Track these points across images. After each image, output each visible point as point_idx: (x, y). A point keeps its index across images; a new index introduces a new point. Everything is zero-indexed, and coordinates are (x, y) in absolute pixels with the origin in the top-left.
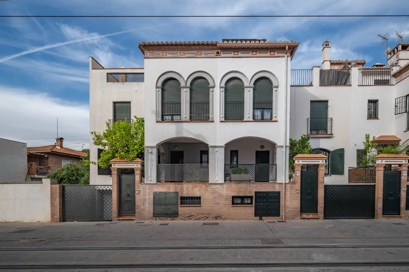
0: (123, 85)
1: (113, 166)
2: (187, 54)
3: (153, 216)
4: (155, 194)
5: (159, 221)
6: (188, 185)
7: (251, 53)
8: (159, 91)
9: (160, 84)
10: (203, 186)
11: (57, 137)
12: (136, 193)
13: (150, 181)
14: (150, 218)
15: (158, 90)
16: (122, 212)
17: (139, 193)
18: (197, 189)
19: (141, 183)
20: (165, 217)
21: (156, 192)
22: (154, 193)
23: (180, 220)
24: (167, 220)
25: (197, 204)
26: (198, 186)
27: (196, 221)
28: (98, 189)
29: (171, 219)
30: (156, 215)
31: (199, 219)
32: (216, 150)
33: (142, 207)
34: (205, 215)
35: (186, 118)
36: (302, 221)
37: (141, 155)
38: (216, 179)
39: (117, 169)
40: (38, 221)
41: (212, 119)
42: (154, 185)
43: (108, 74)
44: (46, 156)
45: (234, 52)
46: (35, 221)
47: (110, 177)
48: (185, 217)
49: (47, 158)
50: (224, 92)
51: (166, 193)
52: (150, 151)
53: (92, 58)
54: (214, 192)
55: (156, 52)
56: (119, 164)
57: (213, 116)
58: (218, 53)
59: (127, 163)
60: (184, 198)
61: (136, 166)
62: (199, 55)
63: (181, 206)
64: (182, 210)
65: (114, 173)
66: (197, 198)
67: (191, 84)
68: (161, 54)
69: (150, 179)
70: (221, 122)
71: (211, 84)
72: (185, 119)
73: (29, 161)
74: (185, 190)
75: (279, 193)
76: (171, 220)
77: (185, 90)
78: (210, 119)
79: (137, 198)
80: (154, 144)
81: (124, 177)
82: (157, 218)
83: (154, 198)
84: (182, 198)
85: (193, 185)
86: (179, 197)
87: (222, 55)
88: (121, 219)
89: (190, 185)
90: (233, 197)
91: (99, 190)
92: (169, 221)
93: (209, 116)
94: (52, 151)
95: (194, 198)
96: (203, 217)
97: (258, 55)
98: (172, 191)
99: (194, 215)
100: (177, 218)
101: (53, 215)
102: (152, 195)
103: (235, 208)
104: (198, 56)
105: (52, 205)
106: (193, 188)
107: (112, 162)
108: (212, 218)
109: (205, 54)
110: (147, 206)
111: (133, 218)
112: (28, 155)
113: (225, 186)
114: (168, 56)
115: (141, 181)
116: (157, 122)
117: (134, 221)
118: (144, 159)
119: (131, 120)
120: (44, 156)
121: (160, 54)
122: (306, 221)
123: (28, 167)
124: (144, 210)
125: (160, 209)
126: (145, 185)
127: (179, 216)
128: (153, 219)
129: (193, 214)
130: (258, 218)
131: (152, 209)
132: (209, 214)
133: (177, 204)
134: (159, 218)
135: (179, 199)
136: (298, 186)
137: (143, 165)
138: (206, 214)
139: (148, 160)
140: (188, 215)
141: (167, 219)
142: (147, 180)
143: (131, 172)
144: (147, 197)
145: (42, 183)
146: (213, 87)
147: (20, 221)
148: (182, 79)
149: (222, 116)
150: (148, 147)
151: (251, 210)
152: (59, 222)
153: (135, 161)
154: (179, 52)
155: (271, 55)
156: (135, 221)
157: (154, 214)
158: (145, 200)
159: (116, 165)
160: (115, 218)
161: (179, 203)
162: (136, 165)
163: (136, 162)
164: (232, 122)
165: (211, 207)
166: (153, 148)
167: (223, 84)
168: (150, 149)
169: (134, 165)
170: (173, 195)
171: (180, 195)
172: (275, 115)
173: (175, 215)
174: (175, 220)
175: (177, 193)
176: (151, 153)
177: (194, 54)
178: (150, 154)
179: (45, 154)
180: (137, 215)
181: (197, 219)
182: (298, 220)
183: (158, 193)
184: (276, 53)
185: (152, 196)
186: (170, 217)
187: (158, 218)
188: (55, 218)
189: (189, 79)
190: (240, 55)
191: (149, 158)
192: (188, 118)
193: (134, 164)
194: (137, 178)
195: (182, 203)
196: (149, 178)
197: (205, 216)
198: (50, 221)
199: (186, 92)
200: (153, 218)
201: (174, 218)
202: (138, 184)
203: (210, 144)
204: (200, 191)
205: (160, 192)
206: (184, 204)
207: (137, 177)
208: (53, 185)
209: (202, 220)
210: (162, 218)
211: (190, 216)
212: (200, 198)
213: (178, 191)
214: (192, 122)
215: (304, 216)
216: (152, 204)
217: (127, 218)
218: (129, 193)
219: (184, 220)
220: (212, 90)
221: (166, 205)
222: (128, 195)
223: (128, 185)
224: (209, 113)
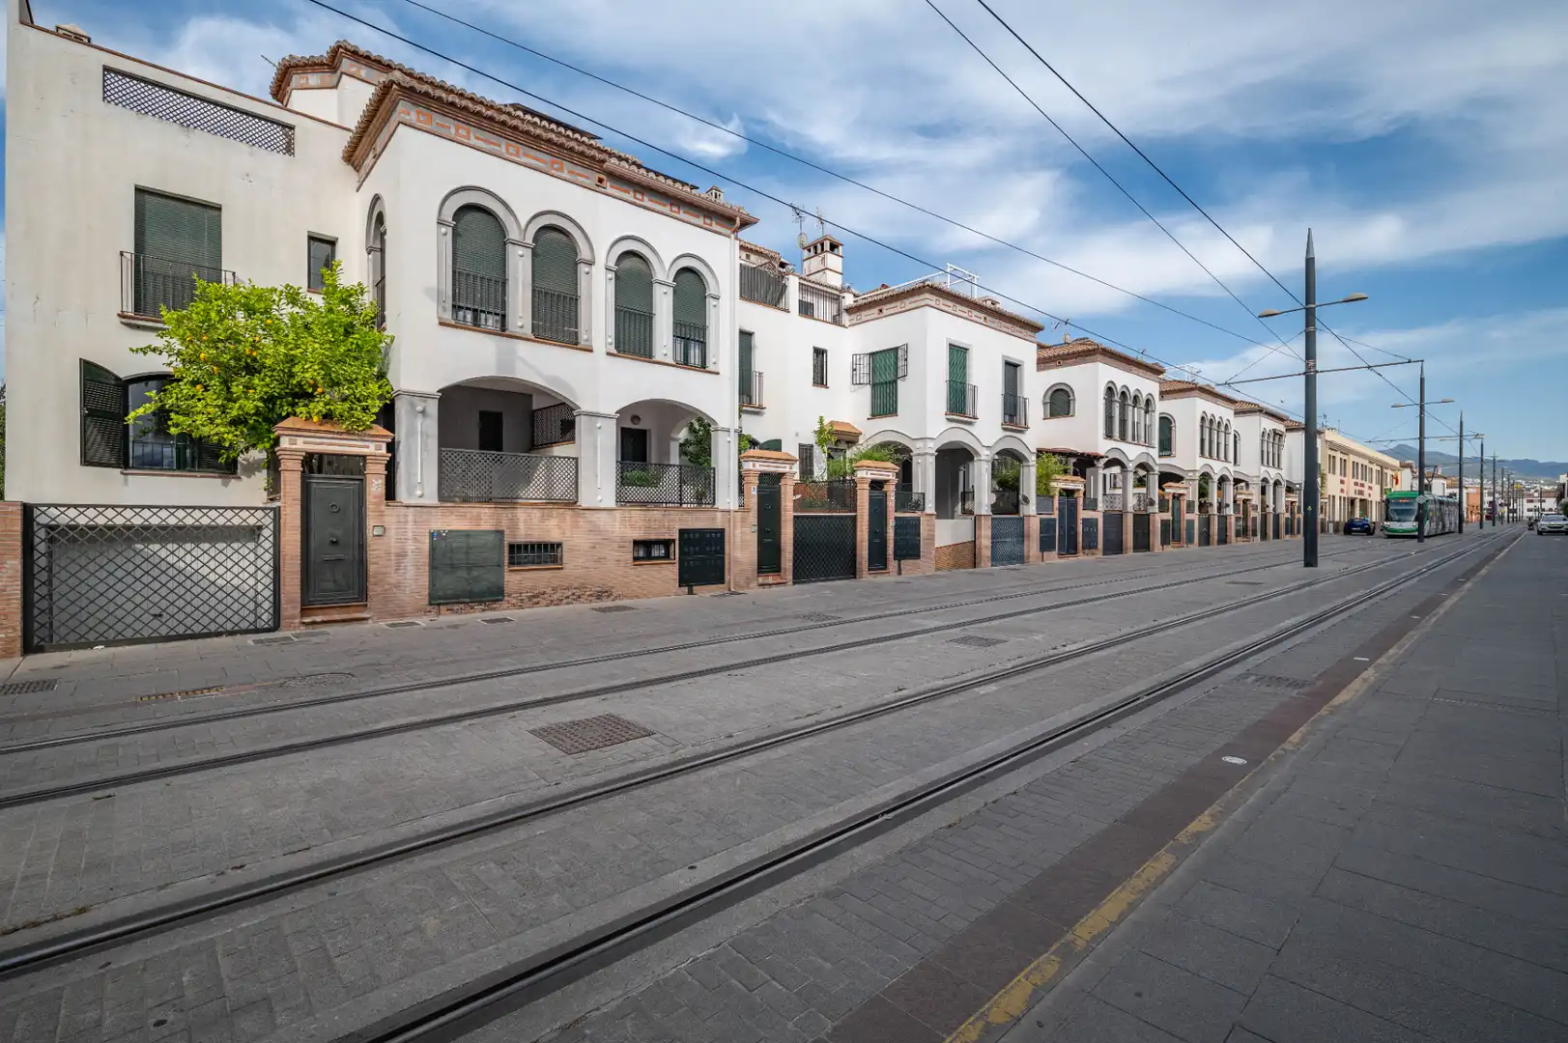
1: (285, 445)
2: (525, 155)
3: (430, 602)
4: (435, 536)
5: (447, 618)
6: (530, 511)
7: (669, 207)
8: (445, 234)
9: (448, 215)
10: (568, 513)
12: (373, 533)
13: (421, 497)
14: (419, 612)
15: (443, 230)
16: (312, 600)
17: (383, 532)
18: (553, 522)
19: (390, 504)
20: (467, 603)
21: (439, 531)
22: (432, 535)
23: (508, 608)
24: (471, 611)
26: (555, 516)
27: (552, 608)
29: (483, 607)
30: (438, 599)
31: (559, 602)
32: (598, 425)
33: (393, 578)
34: (573, 591)
35: (522, 327)
36: (761, 590)
37: (387, 416)
38: (599, 498)
39: (304, 454)
41: (587, 343)
42: (433, 510)
45: (635, 191)
48: (521, 600)
50: (613, 280)
51: (467, 534)
52: (419, 408)
54: (595, 530)
55: (438, 119)
56: (314, 437)
57: (591, 336)
58: (601, 181)
59: (346, 437)
60: (519, 546)
61: (371, 447)
62: (556, 169)
63: (511, 571)
64: (514, 580)
65: (292, 466)
66: (552, 545)
67: (535, 240)
68: (453, 130)
69: (419, 493)
70: (608, 354)
71: (584, 253)
72: (518, 330)
74: (521, 525)
75: (722, 531)
76: (484, 610)
77: (520, 253)
78: (583, 343)
79: (375, 550)
80: (433, 387)
81: (322, 481)
82: (441, 607)
83: (433, 549)
84: (512, 547)
85: (542, 511)
86: (506, 544)
87: (610, 190)
88: (319, 619)
89: (535, 511)
90: (637, 543)
92: (476, 616)
93: (578, 334)
95: (545, 546)
96: (567, 597)
97: (682, 215)
98: (484, 528)
99: (544, 593)
100: (500, 602)
102: (427, 541)
103: (639, 568)
104: (553, 172)
106: (543, 519)
107: (284, 429)
108: (590, 599)
109: (570, 172)
110: (411, 572)
111: (364, 615)
113: (618, 514)
114: (473, 141)
115: (390, 494)
116: (441, 324)
117: (364, 622)
118: (393, 430)
121: (449, 128)
122: (767, 590)
124: (397, 586)
125: (450, 582)
126: (404, 510)
127: (506, 598)
128: (430, 611)
129: (542, 590)
130: (686, 589)
131: (425, 581)
132: (583, 587)
133: (500, 565)
134: (449, 607)
135: (506, 549)
136: (753, 517)
137: (391, 447)
138: (576, 588)
139: (411, 433)
140: (529, 594)
141: (473, 608)
142: (410, 493)
143: (354, 466)
144: (410, 546)
146: (590, 264)
148: (512, 218)
149: (610, 340)
150: (412, 394)
151: (670, 572)
152: (19, 654)
153: (372, 432)
154: (503, 142)
155: (705, 223)
156: (370, 621)
157: (430, 595)
158: (402, 555)
159: (300, 440)
160: (293, 617)
161: (506, 561)
162: (372, 445)
163: (377, 436)
164: (637, 360)
165: (587, 568)
166: (429, 400)
167: (612, 264)
168: (420, 400)
169: (368, 447)
170: (491, 537)
171: (507, 540)
172: (714, 360)
173: (494, 595)
174: (494, 609)
175: (502, 533)
176: (423, 412)
177: (544, 162)
178: (420, 415)
180: (371, 603)
181: (552, 603)
182: (754, 591)
183: (444, 534)
184: (714, 223)
185: (426, 546)
186: (480, 603)
187: (443, 608)
189: (530, 225)
190: (647, 202)
191: (417, 428)
192: (528, 331)
193: (367, 443)
194: (375, 486)
195: (512, 563)
196: (415, 488)
197: (573, 594)
199: (522, 256)
200: (429, 608)
201: (492, 604)
202: (377, 503)
203: (585, 406)
204: (560, 528)
205: (449, 531)
206: (519, 564)
207: (376, 483)
209: (567, 603)
210: (456, 607)
211: (534, 596)
212: (559, 545)
213: (504, 528)
214: (538, 342)
215: (761, 580)
216: (427, 568)
217: (337, 617)
218: (339, 533)
219: (521, 607)
220: (587, 270)
221: (469, 569)
222: (335, 543)
223: (336, 510)
224: (576, 327)
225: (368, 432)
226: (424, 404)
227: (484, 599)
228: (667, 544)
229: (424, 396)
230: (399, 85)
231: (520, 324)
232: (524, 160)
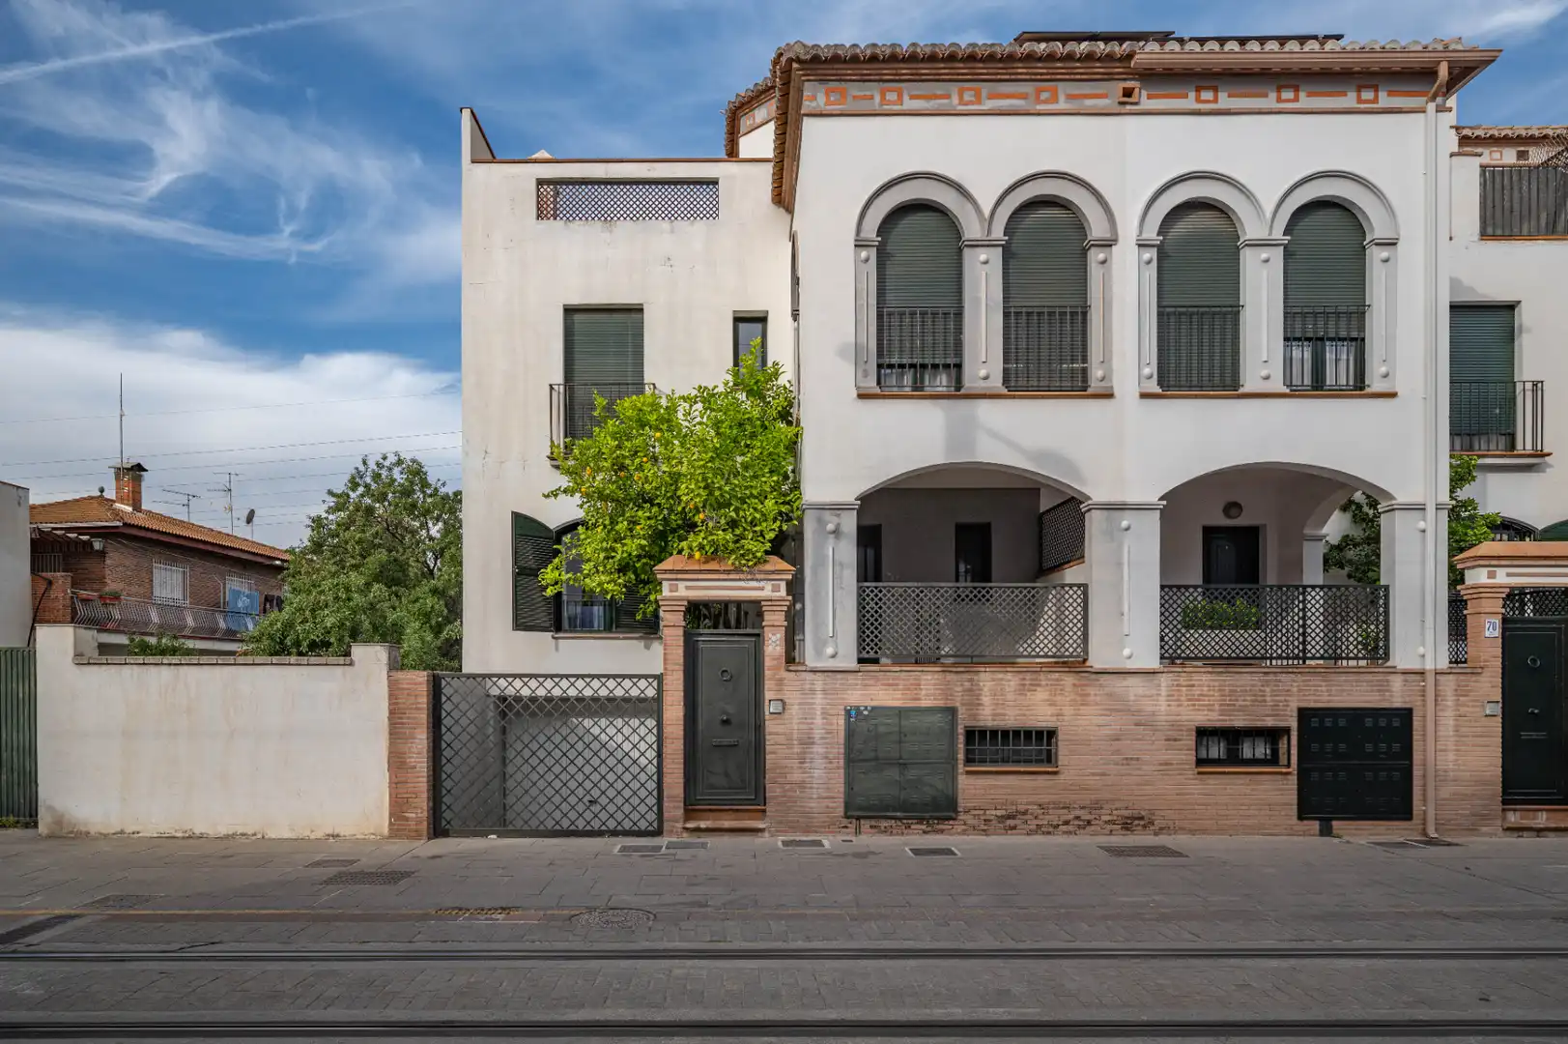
1: (666, 592)
2: (991, 97)
3: (846, 813)
4: (853, 715)
5: (869, 839)
6: (1000, 676)
7: (1273, 95)
8: (867, 260)
9: (871, 230)
10: (1069, 680)
12: (772, 710)
13: (833, 656)
14: (829, 827)
15: (864, 254)
16: (699, 797)
17: (784, 709)
18: (1041, 695)
19: (791, 668)
20: (900, 819)
21: (859, 707)
22: (848, 713)
23: (964, 832)
24: (906, 832)
25: (1039, 761)
26: (1043, 683)
27: (1039, 839)
29: (924, 827)
30: (860, 810)
31: (1051, 829)
32: (1124, 524)
33: (796, 776)
34: (1078, 813)
35: (986, 378)
36: (1511, 839)
37: (786, 544)
38: (1126, 652)
39: (686, 603)
40: (330, 832)
41: (1103, 384)
42: (850, 676)
43: (541, 183)
45: (1198, 90)
46: (319, 834)
48: (985, 820)
50: (1155, 263)
51: (901, 712)
52: (830, 527)
54: (1119, 706)
55: (855, 90)
56: (698, 580)
57: (1110, 370)
58: (1128, 93)
59: (732, 576)
60: (983, 733)
61: (767, 589)
62: (1045, 102)
63: (968, 773)
64: (973, 787)
65: (673, 624)
66: (1040, 733)
67: (1009, 229)
68: (877, 99)
69: (830, 651)
70: (1144, 396)
71: (1097, 229)
72: (983, 384)
74: (986, 700)
75: (1406, 715)
76: (925, 832)
77: (983, 257)
78: (1094, 386)
79: (775, 732)
80: (849, 494)
81: (708, 638)
82: (862, 822)
83: (850, 734)
84: (970, 734)
85: (1021, 676)
86: (961, 730)
87: (1147, 104)
88: (703, 824)
89: (1009, 676)
90: (1203, 733)
92: (914, 838)
93: (1084, 371)
95: (1028, 734)
96: (1067, 823)
97: (1305, 101)
98: (926, 703)
99: (1025, 813)
100: (951, 822)
101: (398, 806)
102: (842, 722)
103: (1212, 781)
104: (1040, 107)
105: (397, 762)
106: (1022, 690)
107: (666, 571)
108: (1109, 827)
109: (1070, 97)
110: (818, 767)
111: (761, 825)
113: (1164, 680)
114: (909, 104)
115: (791, 658)
116: (861, 396)
117: (760, 834)
118: (797, 560)
121: (872, 98)
122: (1528, 841)
124: (802, 785)
125: (878, 785)
126: (809, 676)
127: (962, 817)
128: (846, 827)
129: (1022, 808)
130: (1316, 825)
131: (839, 787)
132: (1096, 806)
133: (951, 762)
134: (873, 823)
135: (961, 739)
136: (1489, 685)
137: (796, 587)
138: (1082, 808)
139: (821, 562)
140: (999, 813)
141: (908, 827)
142: (819, 652)
143: (743, 617)
144: (818, 733)
145: (351, 664)
146: (1108, 244)
147: (251, 832)
148: (969, 206)
149: (1147, 371)
150: (821, 508)
151: (1279, 790)
152: (425, 838)
153: (768, 567)
154: (954, 88)
155: (1360, 101)
156: (766, 834)
157: (848, 806)
158: (807, 742)
159: (682, 585)
160: (674, 820)
161: (961, 756)
162: (768, 586)
164: (1196, 397)
165: (1104, 774)
166: (844, 514)
167: (1151, 234)
168: (832, 515)
169: (762, 589)
170: (935, 720)
171: (963, 721)
172: (1383, 370)
173: (942, 810)
174: (942, 831)
175: (952, 711)
176: (837, 532)
177: (1024, 96)
178: (833, 536)
180: (770, 808)
181: (1038, 830)
182: (1491, 840)
183: (866, 713)
184: (1382, 95)
185: (840, 728)
186: (920, 820)
187: (865, 824)
188: (407, 819)
189: (1000, 208)
190: (1225, 101)
191: (827, 556)
192: (996, 383)
193: (762, 584)
194: (774, 644)
195: (969, 761)
196: (825, 644)
197: (1077, 818)
198: (386, 831)
199: (986, 262)
200: (845, 822)
201: (938, 824)
202: (776, 668)
203: (1097, 492)
204: (1053, 704)
205: (874, 708)
206: (983, 761)
207: (774, 638)
208: (400, 675)
209: (1069, 833)
210: (884, 824)
211: (1009, 817)
212: (1052, 734)
213: (958, 704)
214: (1014, 397)
215: (1513, 818)
216: (842, 762)
217: (727, 824)
218: (731, 709)
219: (985, 832)
220: (1101, 256)
221: (904, 766)
222: (726, 722)
223: (728, 677)
224: (1085, 360)
225: (761, 567)
226: (835, 520)
227: (927, 815)
228: (1273, 735)
229: (837, 508)
230: (798, 60)
231: (983, 373)
232: (989, 105)
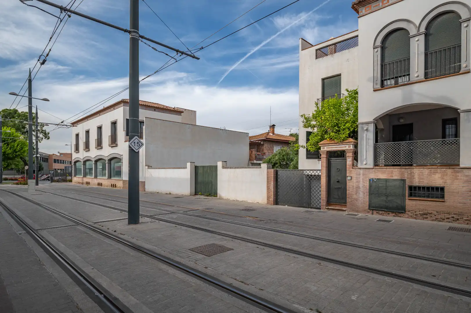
0: (333, 57)
1: (322, 149)
3: (369, 208)
4: (371, 181)
5: (376, 216)
6: (422, 169)
8: (377, 51)
9: (379, 43)
10: (449, 171)
11: (270, 125)
12: (348, 179)
13: (366, 164)
14: (364, 211)
16: (331, 201)
17: (351, 179)
18: (438, 175)
19: (353, 168)
20: (386, 211)
21: (373, 179)
22: (370, 180)
23: (408, 217)
24: (388, 215)
25: (437, 197)
26: (439, 172)
27: (435, 223)
28: (306, 174)
29: (394, 215)
30: (373, 208)
31: (442, 220)
33: (355, 196)
34: (453, 216)
35: (418, 76)
37: (354, 134)
39: (326, 152)
40: (257, 202)
41: (466, 69)
42: (371, 170)
43: (317, 50)
44: (262, 143)
46: (256, 202)
47: (318, 161)
48: (416, 215)
49: (263, 145)
51: (386, 180)
52: (365, 129)
53: (302, 39)
55: (374, 4)
56: (329, 146)
57: (469, 63)
59: (337, 144)
60: (415, 187)
61: (348, 147)
63: (409, 199)
64: (410, 204)
65: (324, 156)
66: (437, 188)
67: (427, 28)
68: (381, 4)
69: (364, 163)
71: (464, 16)
72: (417, 79)
73: (250, 149)
74: (416, 177)
76: (394, 216)
77: (417, 39)
78: (463, 70)
79: (349, 184)
80: (371, 119)
81: (334, 160)
82: (374, 211)
83: (370, 186)
84: (411, 188)
85: (430, 170)
86: (407, 186)
89: (425, 170)
91: (308, 175)
92: (390, 217)
93: (460, 65)
94: (266, 138)
95: (433, 188)
96: (448, 218)
98: (395, 178)
99: (431, 213)
100: (403, 214)
101: (268, 198)
102: (368, 182)
105: (268, 188)
106: (430, 174)
107: (321, 144)
108: (467, 222)
110: (361, 195)
111: (345, 209)
112: (250, 143)
114: (391, 2)
115: (354, 165)
116: (374, 91)
117: (344, 211)
118: (356, 139)
119: (342, 95)
120: (260, 143)
121: (379, 5)
123: (250, 153)
124: (356, 200)
125: (378, 201)
126: (359, 170)
127: (407, 212)
128: (369, 212)
131: (367, 199)
132: (461, 214)
133: (404, 195)
134: (377, 211)
135: (407, 189)
137: (356, 146)
138: (455, 214)
139: (362, 139)
140: (421, 213)
141: (389, 214)
142: (362, 164)
143: (341, 154)
144: (361, 186)
145: (261, 168)
147: (245, 201)
148: (412, 25)
150: (363, 124)
152: (273, 205)
156: (347, 212)
157: (370, 206)
158: (358, 188)
159: (325, 147)
160: (323, 206)
161: (407, 194)
162: (347, 146)
163: (348, 142)
165: (465, 203)
168: (366, 125)
169: (346, 147)
170: (397, 183)
171: (408, 183)
173: (400, 210)
174: (400, 216)
175: (404, 181)
176: (367, 130)
178: (366, 131)
179: (261, 141)
180: (348, 204)
181: (437, 220)
183: (375, 180)
185: (367, 184)
186: (393, 212)
187: (375, 212)
188: (270, 200)
189: (423, 22)
191: (364, 137)
192: (422, 77)
193: (345, 146)
194: (349, 161)
195: (411, 195)
196: (363, 161)
197: (453, 217)
198: (266, 202)
199: (418, 41)
200: (369, 211)
201: (399, 214)
202: (349, 168)
203: (462, 107)
204: (443, 179)
205: (378, 179)
206: (415, 196)
207: (349, 160)
208: (269, 170)
209: (447, 222)
210: (381, 212)
211: (424, 214)
212: (442, 189)
213: (406, 178)
214: (428, 81)
216: (368, 194)
217: (337, 208)
218: (339, 178)
219: (415, 218)
220: (466, 25)
221: (387, 196)
222: (338, 182)
223: (339, 170)
224: (460, 62)
225: (345, 141)
226: (367, 127)
227: (395, 211)
229: (368, 123)
231: (416, 75)
